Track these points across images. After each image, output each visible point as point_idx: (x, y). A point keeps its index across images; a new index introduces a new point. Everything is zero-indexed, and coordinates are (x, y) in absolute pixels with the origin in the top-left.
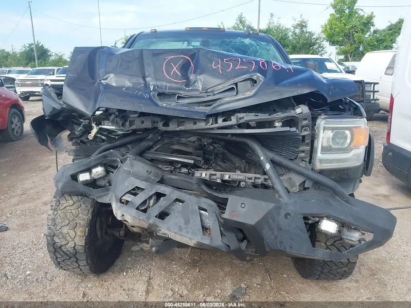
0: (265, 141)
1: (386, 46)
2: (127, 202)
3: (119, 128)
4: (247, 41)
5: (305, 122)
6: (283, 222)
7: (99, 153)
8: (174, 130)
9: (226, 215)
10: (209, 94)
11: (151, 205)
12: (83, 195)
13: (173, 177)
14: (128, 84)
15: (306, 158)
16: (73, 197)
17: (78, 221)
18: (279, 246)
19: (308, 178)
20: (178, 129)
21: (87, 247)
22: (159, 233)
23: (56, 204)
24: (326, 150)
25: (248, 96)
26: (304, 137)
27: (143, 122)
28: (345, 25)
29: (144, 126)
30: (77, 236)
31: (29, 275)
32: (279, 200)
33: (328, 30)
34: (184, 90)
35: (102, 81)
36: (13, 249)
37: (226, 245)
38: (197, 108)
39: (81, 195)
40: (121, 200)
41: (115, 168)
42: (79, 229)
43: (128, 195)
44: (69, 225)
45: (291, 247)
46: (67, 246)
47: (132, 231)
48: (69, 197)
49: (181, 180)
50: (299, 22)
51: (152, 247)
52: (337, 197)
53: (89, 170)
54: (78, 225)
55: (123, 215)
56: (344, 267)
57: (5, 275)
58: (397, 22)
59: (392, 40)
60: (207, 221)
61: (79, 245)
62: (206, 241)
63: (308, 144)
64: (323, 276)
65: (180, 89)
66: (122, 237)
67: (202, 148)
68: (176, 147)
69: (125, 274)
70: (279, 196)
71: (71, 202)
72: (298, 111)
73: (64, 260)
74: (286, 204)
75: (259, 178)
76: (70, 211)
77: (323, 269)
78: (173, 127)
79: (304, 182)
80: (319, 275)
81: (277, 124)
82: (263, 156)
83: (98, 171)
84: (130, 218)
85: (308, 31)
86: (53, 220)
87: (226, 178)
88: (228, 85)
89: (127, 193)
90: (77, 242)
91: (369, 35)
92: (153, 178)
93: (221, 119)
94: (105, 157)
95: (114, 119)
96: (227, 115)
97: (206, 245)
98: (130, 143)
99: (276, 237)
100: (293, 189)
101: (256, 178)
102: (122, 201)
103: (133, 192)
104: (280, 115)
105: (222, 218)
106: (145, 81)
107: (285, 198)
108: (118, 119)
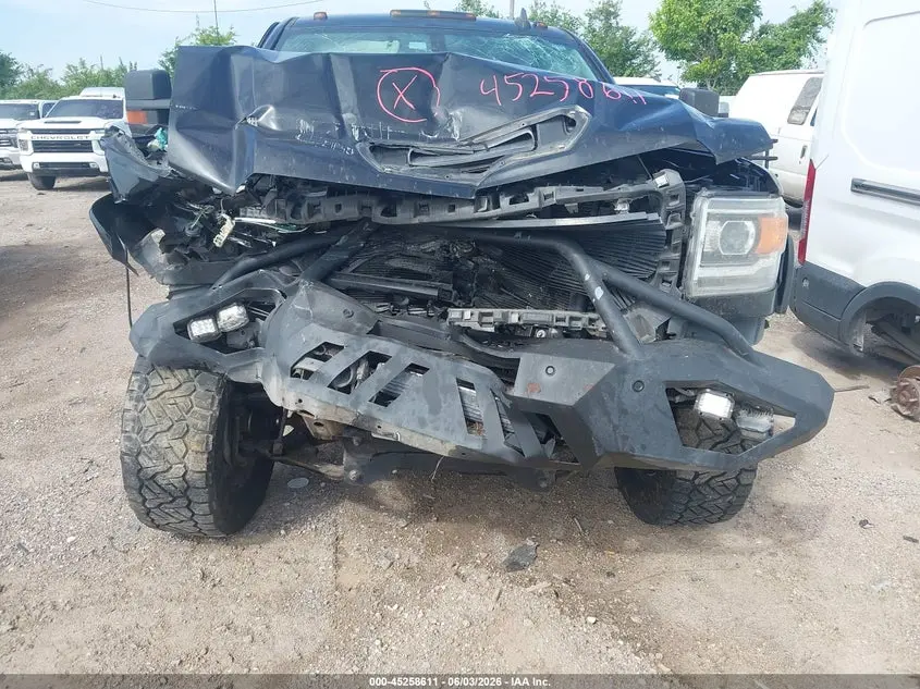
0: (593, 242)
1: (786, 63)
2: (308, 374)
3: (283, 221)
4: (526, 42)
5: (673, 204)
6: (630, 398)
7: (234, 278)
8: (407, 222)
9: (517, 391)
10: (476, 148)
11: (359, 377)
12: (199, 366)
13: (399, 323)
14: (305, 126)
15: (671, 275)
16: (176, 372)
17: (191, 420)
18: (620, 445)
19: (674, 314)
20: (416, 221)
21: (210, 475)
22: (376, 433)
23: (140, 387)
24: (711, 258)
25: (560, 152)
26: (669, 232)
27: (339, 208)
28: (700, 15)
29: (340, 216)
30: (190, 452)
31: (73, 543)
32: (621, 358)
33: (664, 26)
34: (423, 139)
35: (249, 121)
36: (24, 495)
37: (515, 448)
38: (454, 176)
39: (196, 367)
40: (293, 371)
41: (270, 308)
42: (194, 436)
43: (308, 360)
44: (172, 431)
45: (644, 447)
46: (169, 475)
47: (316, 433)
48: (168, 372)
49: (415, 329)
50: (601, 6)
51: (348, 470)
52: (730, 351)
53: (212, 313)
54: (192, 429)
55: (300, 401)
56: (729, 495)
57: (20, 546)
58: (810, 10)
59: (799, 49)
60: (474, 406)
61: (195, 472)
62: (474, 444)
63: (676, 248)
64: (688, 515)
65: (416, 138)
66: (278, 455)
67: (449, 264)
68: (396, 263)
69: (283, 532)
70: (621, 350)
71: (173, 383)
72: (661, 180)
73: (162, 504)
74: (637, 364)
75: (579, 319)
76: (172, 401)
77: (690, 500)
78: (404, 216)
79: (666, 323)
80: (680, 514)
81: (619, 207)
82: (589, 272)
83: (233, 315)
84: (316, 405)
85: (620, 25)
86: (136, 420)
87: (514, 319)
88: (517, 129)
89: (306, 356)
90: (189, 465)
91: (751, 38)
92: (359, 325)
93: (507, 199)
94: (248, 284)
95: (273, 201)
96: (519, 189)
97: (475, 451)
98: (299, 255)
99: (615, 428)
100: (644, 338)
101: (572, 319)
102: (297, 372)
103: (317, 353)
104: (626, 189)
105: (508, 397)
106: (341, 120)
107: (633, 355)
108: (282, 203)
